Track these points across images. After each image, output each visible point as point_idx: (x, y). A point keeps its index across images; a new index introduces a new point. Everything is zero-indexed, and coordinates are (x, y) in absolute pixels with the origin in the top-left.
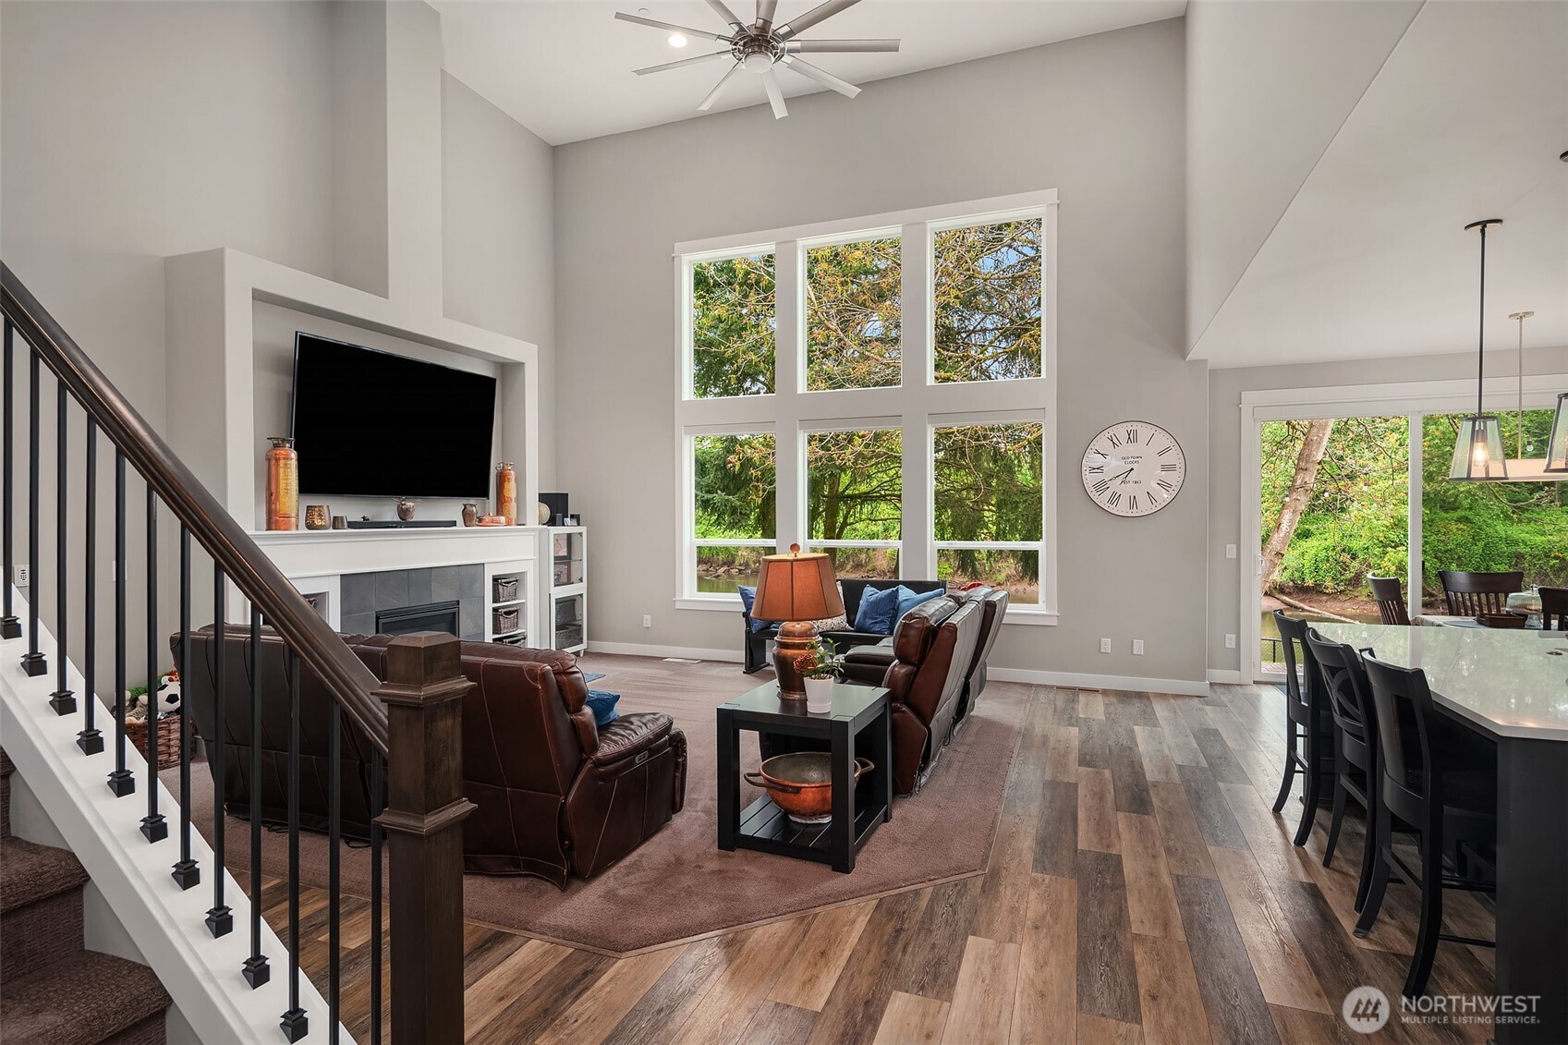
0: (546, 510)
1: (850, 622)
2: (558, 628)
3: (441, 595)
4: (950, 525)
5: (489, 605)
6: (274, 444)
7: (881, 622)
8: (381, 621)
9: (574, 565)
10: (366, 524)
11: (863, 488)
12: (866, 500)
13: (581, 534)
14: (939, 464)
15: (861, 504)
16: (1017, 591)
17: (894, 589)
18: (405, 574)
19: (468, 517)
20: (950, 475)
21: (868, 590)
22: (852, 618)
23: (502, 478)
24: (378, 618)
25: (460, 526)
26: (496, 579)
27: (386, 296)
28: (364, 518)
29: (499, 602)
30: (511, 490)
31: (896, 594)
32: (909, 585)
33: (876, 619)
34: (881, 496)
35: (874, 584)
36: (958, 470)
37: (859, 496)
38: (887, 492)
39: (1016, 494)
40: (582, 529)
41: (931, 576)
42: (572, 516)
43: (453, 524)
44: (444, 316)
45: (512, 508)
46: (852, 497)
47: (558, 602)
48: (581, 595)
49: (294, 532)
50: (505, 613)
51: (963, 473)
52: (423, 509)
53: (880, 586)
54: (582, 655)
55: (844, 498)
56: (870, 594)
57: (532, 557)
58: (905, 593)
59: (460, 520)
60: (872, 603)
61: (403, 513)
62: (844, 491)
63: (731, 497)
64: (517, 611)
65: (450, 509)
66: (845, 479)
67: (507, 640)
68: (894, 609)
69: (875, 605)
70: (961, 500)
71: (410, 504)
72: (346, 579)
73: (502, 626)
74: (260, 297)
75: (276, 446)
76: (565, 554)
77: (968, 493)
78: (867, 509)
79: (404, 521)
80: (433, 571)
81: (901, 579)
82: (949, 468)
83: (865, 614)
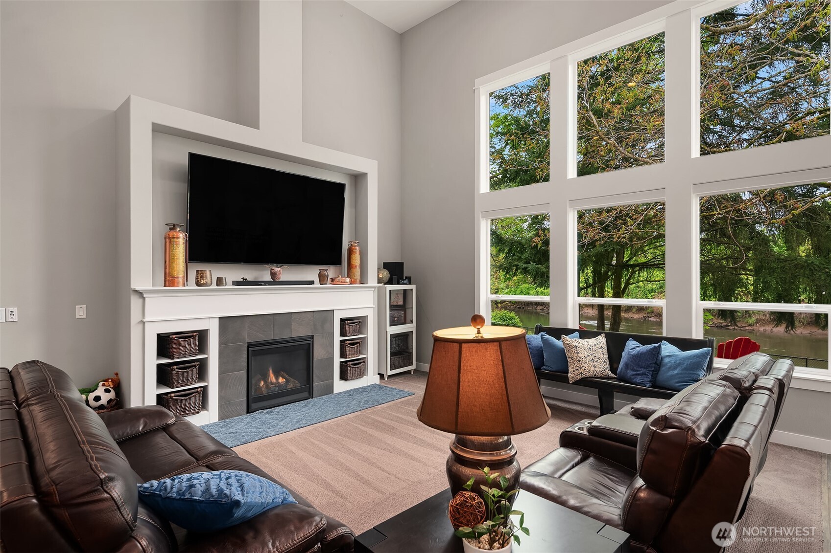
0: (385, 274)
1: (613, 369)
2: (392, 354)
3: (299, 331)
4: (712, 285)
5: (337, 338)
6: (170, 228)
7: (642, 374)
8: (251, 349)
9: (408, 311)
10: (245, 282)
11: (642, 259)
12: (644, 268)
13: (412, 290)
14: (703, 241)
15: (639, 270)
16: (765, 331)
17: (656, 345)
18: (271, 317)
19: (322, 279)
20: (711, 250)
21: (631, 344)
22: (615, 365)
23: (350, 252)
24: (248, 347)
25: (317, 284)
26: (343, 321)
27: (258, 129)
28: (243, 278)
29: (346, 336)
30: (356, 260)
31: (658, 350)
32: (673, 341)
33: (637, 371)
34: (655, 264)
35: (636, 338)
36: (719, 245)
37: (638, 265)
38: (660, 262)
39: (773, 262)
40: (413, 287)
41: (697, 334)
42: (406, 278)
43: (312, 283)
44: (303, 141)
45: (357, 272)
46: (633, 266)
47: (393, 336)
48: (412, 332)
49: (181, 288)
50: (349, 344)
51: (722, 247)
52: (286, 273)
53: (643, 340)
54: (412, 373)
55: (626, 266)
56: (632, 347)
57: (372, 306)
58: (667, 349)
59: (317, 280)
60: (634, 356)
61: (273, 275)
62: (628, 261)
63: (539, 266)
64: (359, 343)
65: (311, 273)
66: (627, 253)
67: (350, 363)
68: (656, 363)
69: (637, 359)
70: (722, 267)
71: (277, 269)
72: (224, 321)
73: (348, 353)
74: (159, 130)
75: (171, 229)
76: (401, 303)
77: (728, 262)
78: (644, 274)
79: (275, 281)
80: (293, 316)
81: (664, 335)
82: (710, 245)
83: (627, 365)
